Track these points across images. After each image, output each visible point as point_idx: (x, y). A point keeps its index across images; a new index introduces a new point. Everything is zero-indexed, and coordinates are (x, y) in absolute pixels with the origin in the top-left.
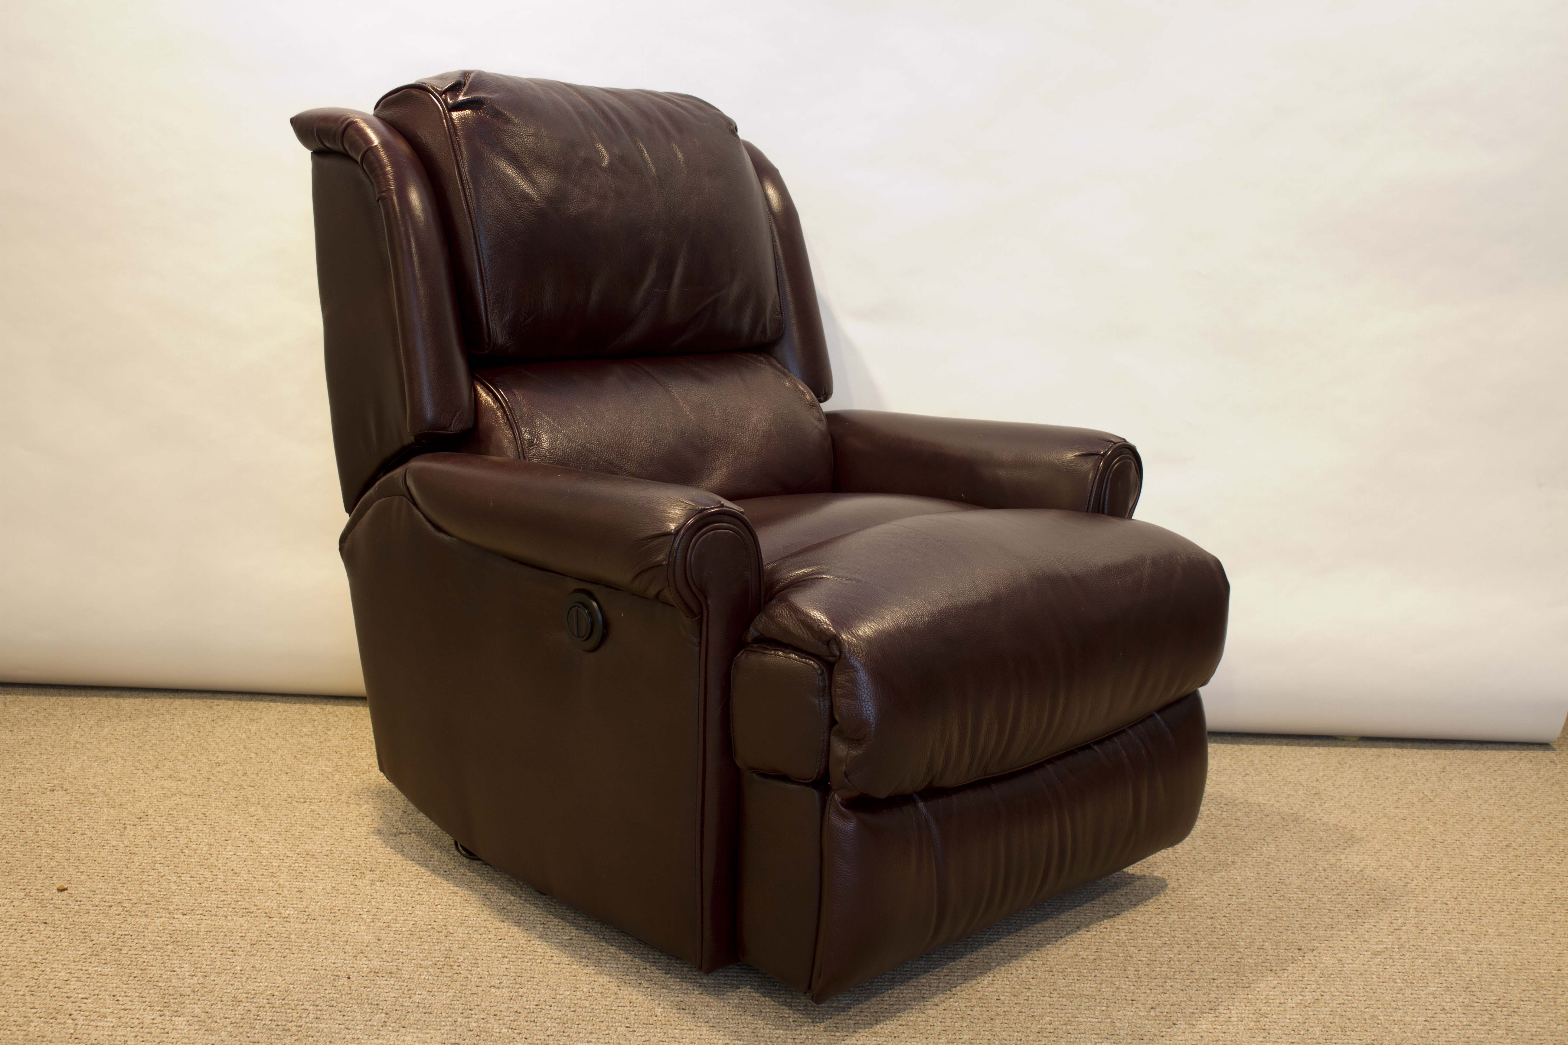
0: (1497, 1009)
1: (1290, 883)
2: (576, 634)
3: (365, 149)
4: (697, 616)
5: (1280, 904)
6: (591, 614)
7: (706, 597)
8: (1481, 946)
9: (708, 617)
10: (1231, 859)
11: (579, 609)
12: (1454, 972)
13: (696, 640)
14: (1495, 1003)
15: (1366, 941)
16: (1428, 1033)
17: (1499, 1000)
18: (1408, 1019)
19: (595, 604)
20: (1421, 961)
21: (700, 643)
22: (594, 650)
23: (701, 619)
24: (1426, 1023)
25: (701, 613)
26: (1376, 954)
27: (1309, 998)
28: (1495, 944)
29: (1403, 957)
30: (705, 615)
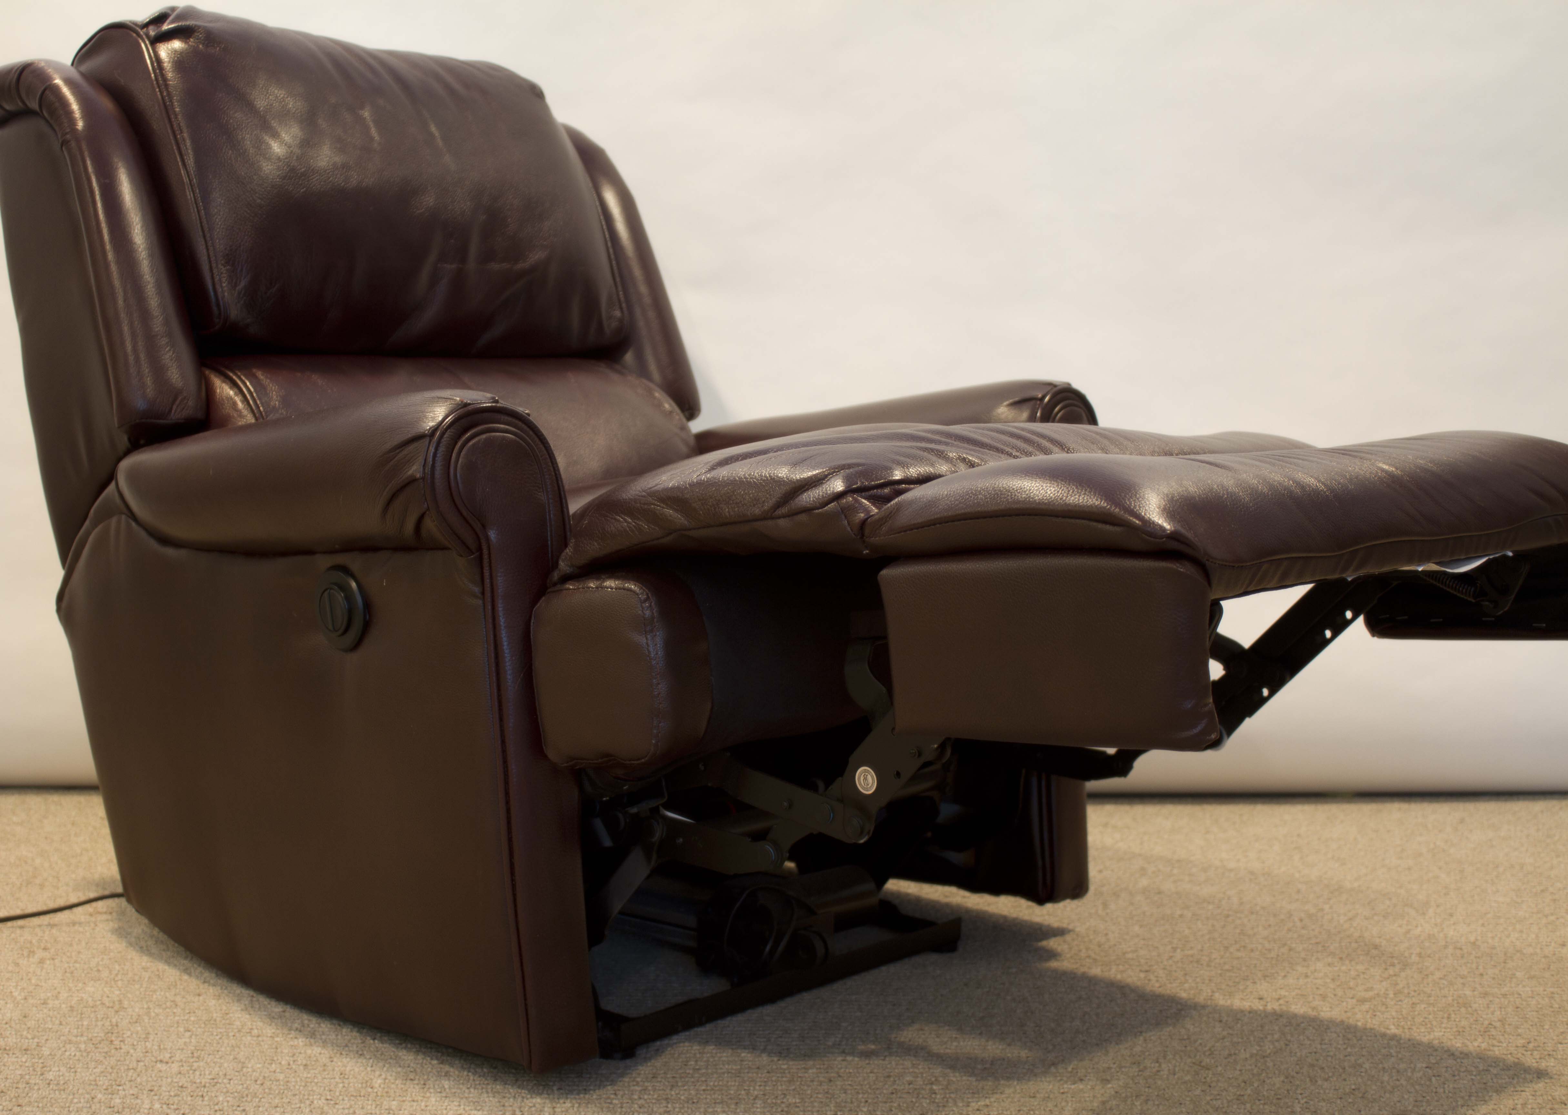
0: (1525, 1053)
1: (1255, 934)
2: (331, 627)
3: (43, 89)
4: (473, 553)
5: (1239, 954)
6: (349, 597)
7: (484, 526)
8: (1506, 989)
9: (489, 554)
10: (1179, 912)
11: (332, 591)
12: (1468, 1016)
13: (477, 590)
14: (1524, 1047)
15: (1351, 988)
16: (1430, 1080)
17: (1528, 1043)
18: (1402, 1066)
19: (354, 585)
20: (1423, 1006)
21: (483, 593)
22: (357, 645)
23: (481, 558)
24: (1428, 1069)
25: (480, 549)
26: (1362, 1001)
27: (1268, 1048)
28: (1524, 986)
29: (1400, 1003)
30: (485, 551)
